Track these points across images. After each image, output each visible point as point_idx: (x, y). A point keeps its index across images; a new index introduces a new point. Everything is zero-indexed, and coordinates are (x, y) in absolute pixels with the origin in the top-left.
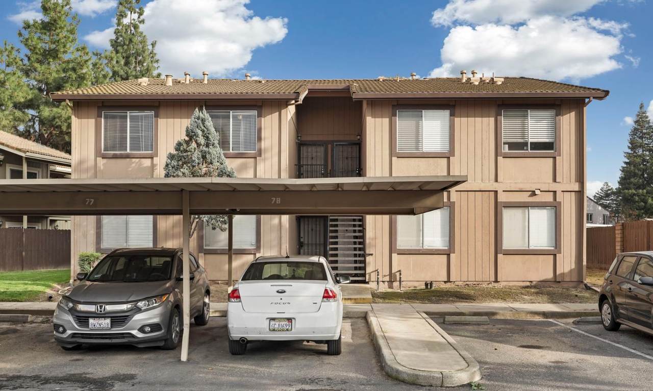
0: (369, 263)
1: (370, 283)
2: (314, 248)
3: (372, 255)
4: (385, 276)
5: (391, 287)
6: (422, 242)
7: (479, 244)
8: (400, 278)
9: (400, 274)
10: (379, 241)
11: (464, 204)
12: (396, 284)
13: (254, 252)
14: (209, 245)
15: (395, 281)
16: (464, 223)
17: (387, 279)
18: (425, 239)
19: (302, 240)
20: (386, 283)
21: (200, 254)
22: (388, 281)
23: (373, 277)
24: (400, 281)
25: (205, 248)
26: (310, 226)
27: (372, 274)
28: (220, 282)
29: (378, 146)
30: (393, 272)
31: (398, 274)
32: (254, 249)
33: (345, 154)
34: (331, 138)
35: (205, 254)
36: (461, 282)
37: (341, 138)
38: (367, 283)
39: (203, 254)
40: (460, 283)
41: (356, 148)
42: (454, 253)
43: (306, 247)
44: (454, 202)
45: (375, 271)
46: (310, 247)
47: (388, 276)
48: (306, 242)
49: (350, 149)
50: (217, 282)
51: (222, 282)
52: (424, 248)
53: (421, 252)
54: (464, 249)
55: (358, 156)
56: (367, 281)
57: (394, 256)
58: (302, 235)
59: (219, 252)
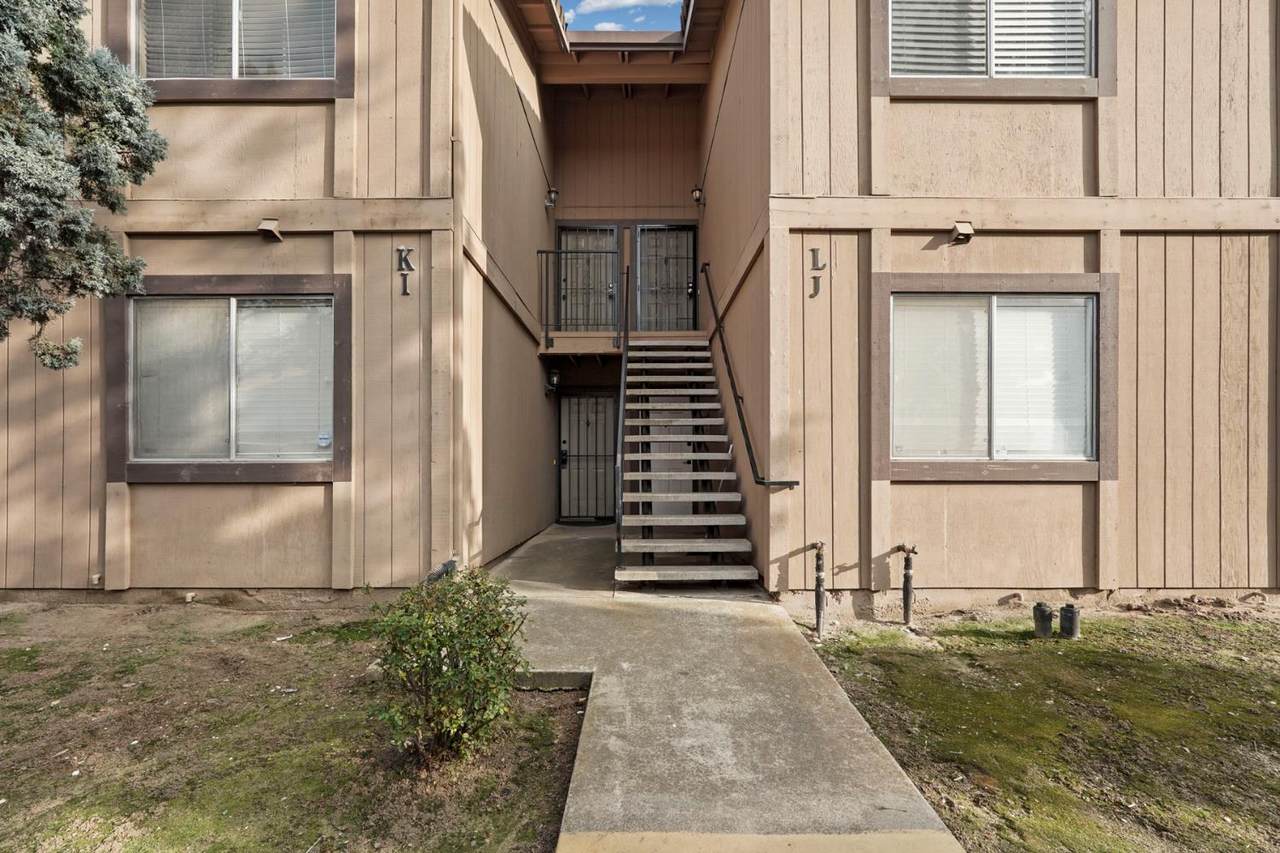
0: (782, 518)
1: (783, 597)
2: (592, 465)
3: (791, 485)
4: (843, 569)
5: (865, 613)
6: (983, 434)
7: (1207, 443)
8: (907, 579)
9: (908, 564)
10: (818, 431)
11: (1151, 280)
12: (887, 601)
13: (324, 475)
14: (149, 451)
15: (885, 586)
16: (1151, 362)
17: (851, 579)
18: (997, 422)
19: (564, 447)
20: (847, 598)
21: (111, 486)
22: (852, 591)
23: (800, 572)
24: (907, 590)
25: (132, 459)
26: (583, 417)
27: (792, 561)
28: (189, 596)
29: (815, 59)
30: (875, 554)
31: (896, 563)
32: (323, 464)
33: (663, 253)
34: (629, 215)
35: (130, 484)
36: (1138, 593)
37: (654, 214)
38: (774, 597)
39: (123, 486)
40: (1136, 598)
41: (686, 238)
42: (1115, 477)
43: (574, 464)
44: (1116, 276)
45: (805, 549)
46: (583, 464)
47: (856, 570)
48: (574, 452)
49: (672, 242)
50: (180, 593)
51: (201, 595)
52: (997, 457)
53: (985, 475)
54: (1151, 461)
55: (691, 255)
56: (773, 588)
57: (880, 489)
58: (564, 437)
59: (185, 475)
